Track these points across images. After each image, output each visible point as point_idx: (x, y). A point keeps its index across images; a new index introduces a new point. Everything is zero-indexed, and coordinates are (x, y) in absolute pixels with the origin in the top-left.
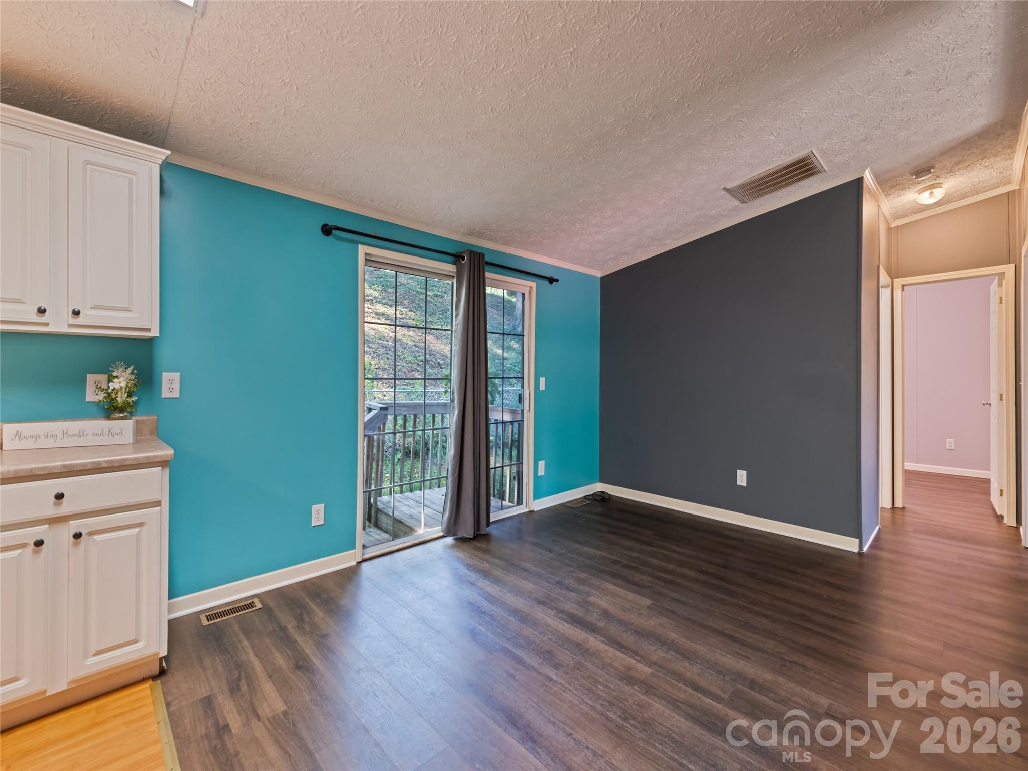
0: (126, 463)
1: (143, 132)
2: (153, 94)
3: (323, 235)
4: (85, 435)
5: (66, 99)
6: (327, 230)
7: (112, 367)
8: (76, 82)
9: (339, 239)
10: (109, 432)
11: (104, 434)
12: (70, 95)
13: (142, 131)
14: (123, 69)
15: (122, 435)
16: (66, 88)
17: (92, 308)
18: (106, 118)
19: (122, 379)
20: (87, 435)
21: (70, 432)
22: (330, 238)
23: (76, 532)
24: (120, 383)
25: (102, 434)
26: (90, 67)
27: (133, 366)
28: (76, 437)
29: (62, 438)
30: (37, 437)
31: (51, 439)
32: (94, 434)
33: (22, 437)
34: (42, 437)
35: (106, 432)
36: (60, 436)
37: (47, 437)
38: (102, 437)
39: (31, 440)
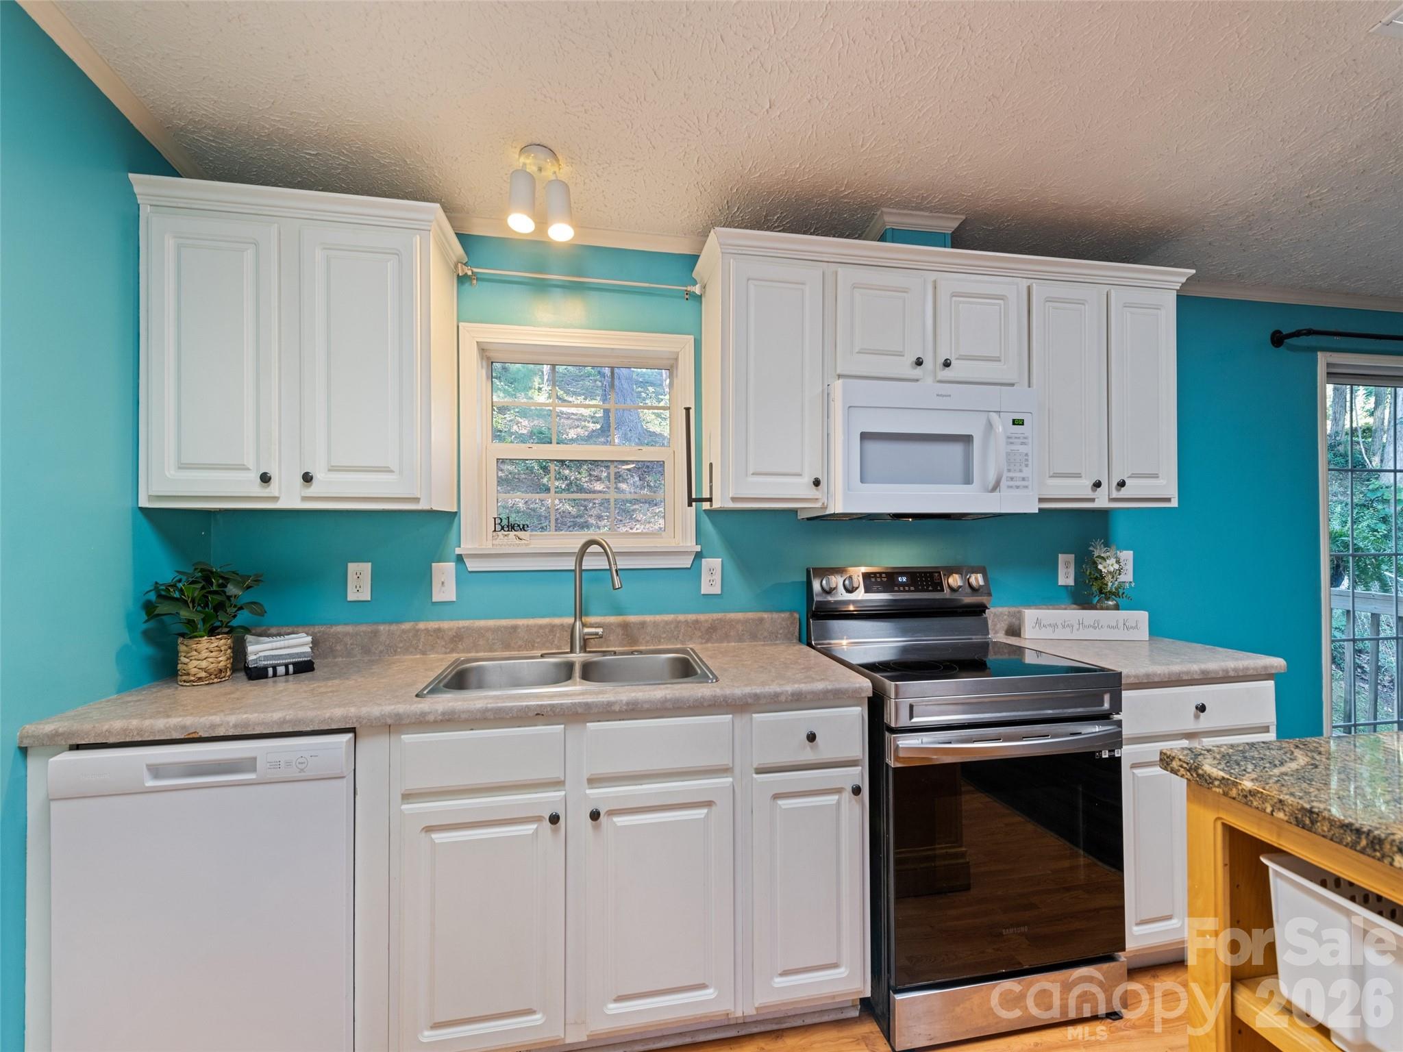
3: (1273, 348)
4: (1100, 626)
6: (1278, 339)
9: (1293, 349)
10: (1124, 624)
11: (1119, 627)
15: (1138, 630)
20: (1102, 627)
21: (1086, 623)
22: (1281, 348)
25: (1117, 627)
28: (1091, 629)
29: (1078, 630)
30: (1055, 626)
31: (1068, 630)
32: (1108, 626)
33: (1042, 625)
34: (1060, 626)
35: (1121, 625)
36: (1076, 626)
37: (1064, 627)
38: (1116, 630)
39: (1050, 630)
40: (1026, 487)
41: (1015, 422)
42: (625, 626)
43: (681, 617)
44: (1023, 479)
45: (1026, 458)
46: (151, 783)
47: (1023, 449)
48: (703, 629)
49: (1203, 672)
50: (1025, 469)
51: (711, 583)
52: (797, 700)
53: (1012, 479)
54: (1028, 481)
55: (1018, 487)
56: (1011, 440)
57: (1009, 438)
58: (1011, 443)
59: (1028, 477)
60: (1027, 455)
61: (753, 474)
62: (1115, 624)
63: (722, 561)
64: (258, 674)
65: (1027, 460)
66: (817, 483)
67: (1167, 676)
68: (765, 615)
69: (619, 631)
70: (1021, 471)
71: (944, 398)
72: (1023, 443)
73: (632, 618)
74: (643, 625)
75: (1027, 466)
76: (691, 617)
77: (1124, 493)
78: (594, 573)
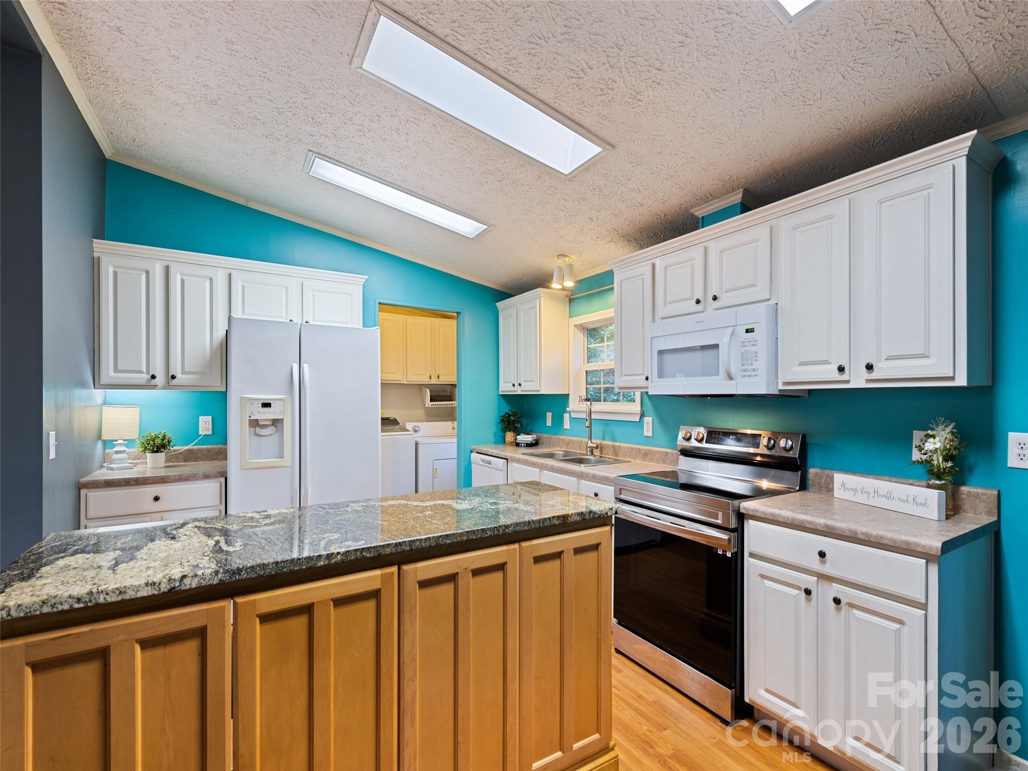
0: (883, 542)
1: (964, 120)
2: (938, 76)
4: (892, 498)
5: (873, 145)
7: (932, 424)
8: (866, 124)
10: (914, 500)
11: (909, 501)
12: (872, 138)
13: (961, 120)
14: (889, 79)
15: (927, 508)
16: (865, 135)
17: (886, 359)
18: (917, 134)
19: (937, 439)
20: (893, 498)
21: (880, 493)
23: (837, 597)
24: (935, 443)
25: (907, 501)
26: (864, 103)
27: (954, 423)
28: (884, 499)
29: (874, 497)
30: (855, 491)
31: (866, 496)
32: (899, 499)
33: (846, 488)
34: (859, 491)
35: (911, 499)
36: (872, 494)
37: (862, 492)
38: (906, 504)
39: (852, 493)
40: (756, 376)
41: (747, 331)
42: (614, 447)
43: (634, 446)
44: (754, 370)
45: (756, 355)
46: (481, 463)
47: (753, 349)
48: (642, 454)
49: (827, 526)
50: (755, 363)
51: (648, 431)
52: (594, 478)
53: (745, 370)
54: (758, 371)
55: (749, 376)
56: (744, 344)
57: (743, 342)
58: (744, 346)
59: (757, 369)
60: (756, 353)
61: (624, 375)
62: (905, 498)
63: (653, 419)
64: (518, 445)
65: (757, 356)
66: (647, 379)
67: (791, 520)
68: (669, 451)
69: (612, 449)
70: (752, 364)
71: (701, 323)
72: (753, 345)
73: (617, 444)
74: (620, 447)
75: (756, 360)
76: (638, 447)
77: (875, 375)
78: (606, 421)
